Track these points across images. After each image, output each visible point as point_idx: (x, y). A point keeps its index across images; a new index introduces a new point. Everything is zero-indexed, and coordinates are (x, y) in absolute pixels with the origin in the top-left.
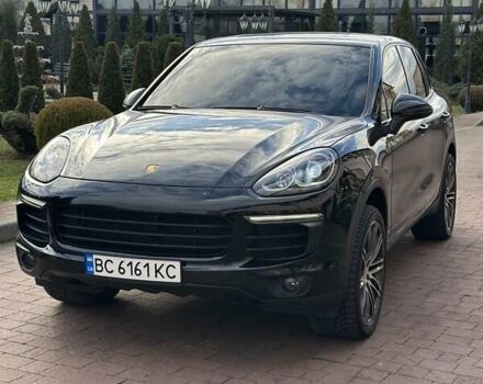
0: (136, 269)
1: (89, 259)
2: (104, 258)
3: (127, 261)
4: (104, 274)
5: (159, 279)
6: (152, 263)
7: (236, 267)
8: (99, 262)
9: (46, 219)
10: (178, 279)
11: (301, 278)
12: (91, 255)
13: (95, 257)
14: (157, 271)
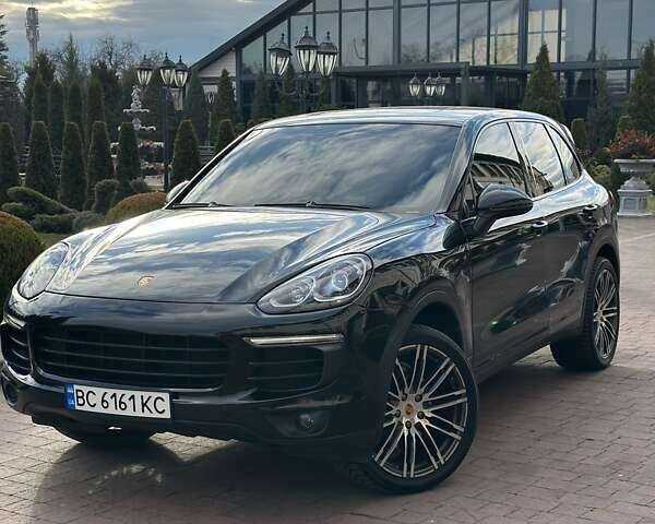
0: (121, 403)
1: (69, 391)
2: (86, 389)
3: (111, 392)
4: (86, 408)
5: (147, 414)
6: (138, 394)
7: (235, 400)
8: (80, 394)
9: (25, 341)
10: (167, 415)
11: (317, 414)
12: (72, 385)
13: (76, 387)
14: (144, 405)
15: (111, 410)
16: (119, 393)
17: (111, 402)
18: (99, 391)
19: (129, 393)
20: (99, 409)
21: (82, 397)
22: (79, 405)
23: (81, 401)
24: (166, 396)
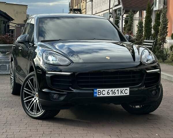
0: (114, 92)
2: (101, 90)
14: (121, 92)
15: (111, 95)
16: (113, 89)
17: (111, 93)
18: (106, 90)
19: (117, 89)
20: (106, 95)
21: (100, 92)
22: (98, 95)
23: (99, 94)
24: (128, 89)
